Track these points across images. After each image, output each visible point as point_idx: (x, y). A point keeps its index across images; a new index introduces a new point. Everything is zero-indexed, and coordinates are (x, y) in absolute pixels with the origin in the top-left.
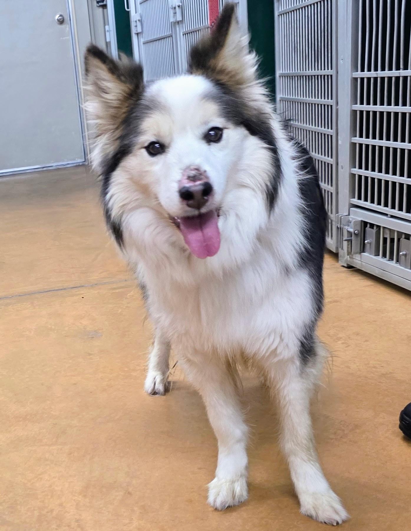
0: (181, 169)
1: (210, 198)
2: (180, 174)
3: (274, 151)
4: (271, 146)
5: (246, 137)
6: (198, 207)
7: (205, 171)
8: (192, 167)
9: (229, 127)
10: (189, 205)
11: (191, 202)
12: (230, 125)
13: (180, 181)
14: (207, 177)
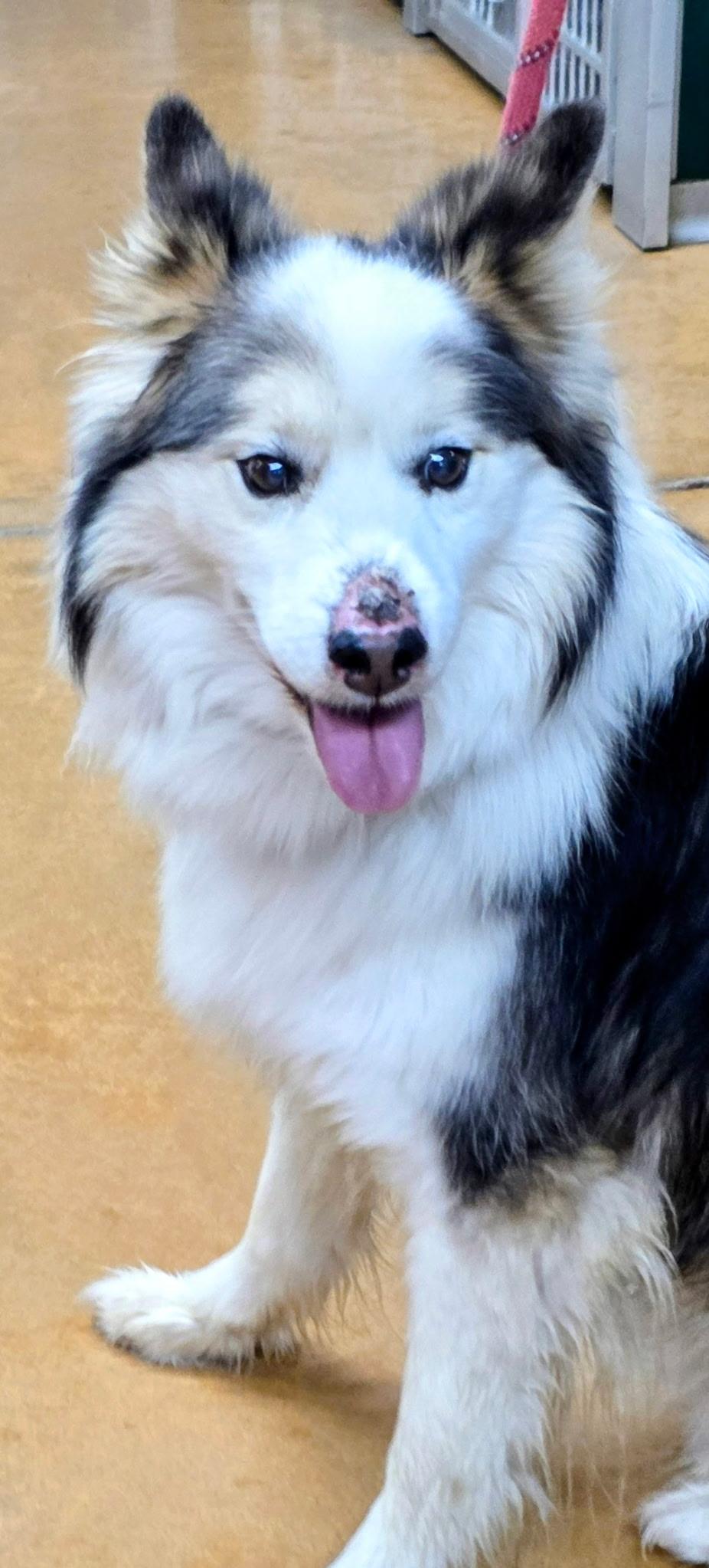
0: (342, 570)
1: (414, 671)
2: (339, 588)
3: (606, 523)
4: (599, 506)
5: (531, 469)
6: (378, 690)
7: (411, 593)
8: (375, 572)
9: (492, 446)
10: (348, 683)
11: (357, 677)
12: (495, 441)
13: (335, 610)
14: (414, 612)
